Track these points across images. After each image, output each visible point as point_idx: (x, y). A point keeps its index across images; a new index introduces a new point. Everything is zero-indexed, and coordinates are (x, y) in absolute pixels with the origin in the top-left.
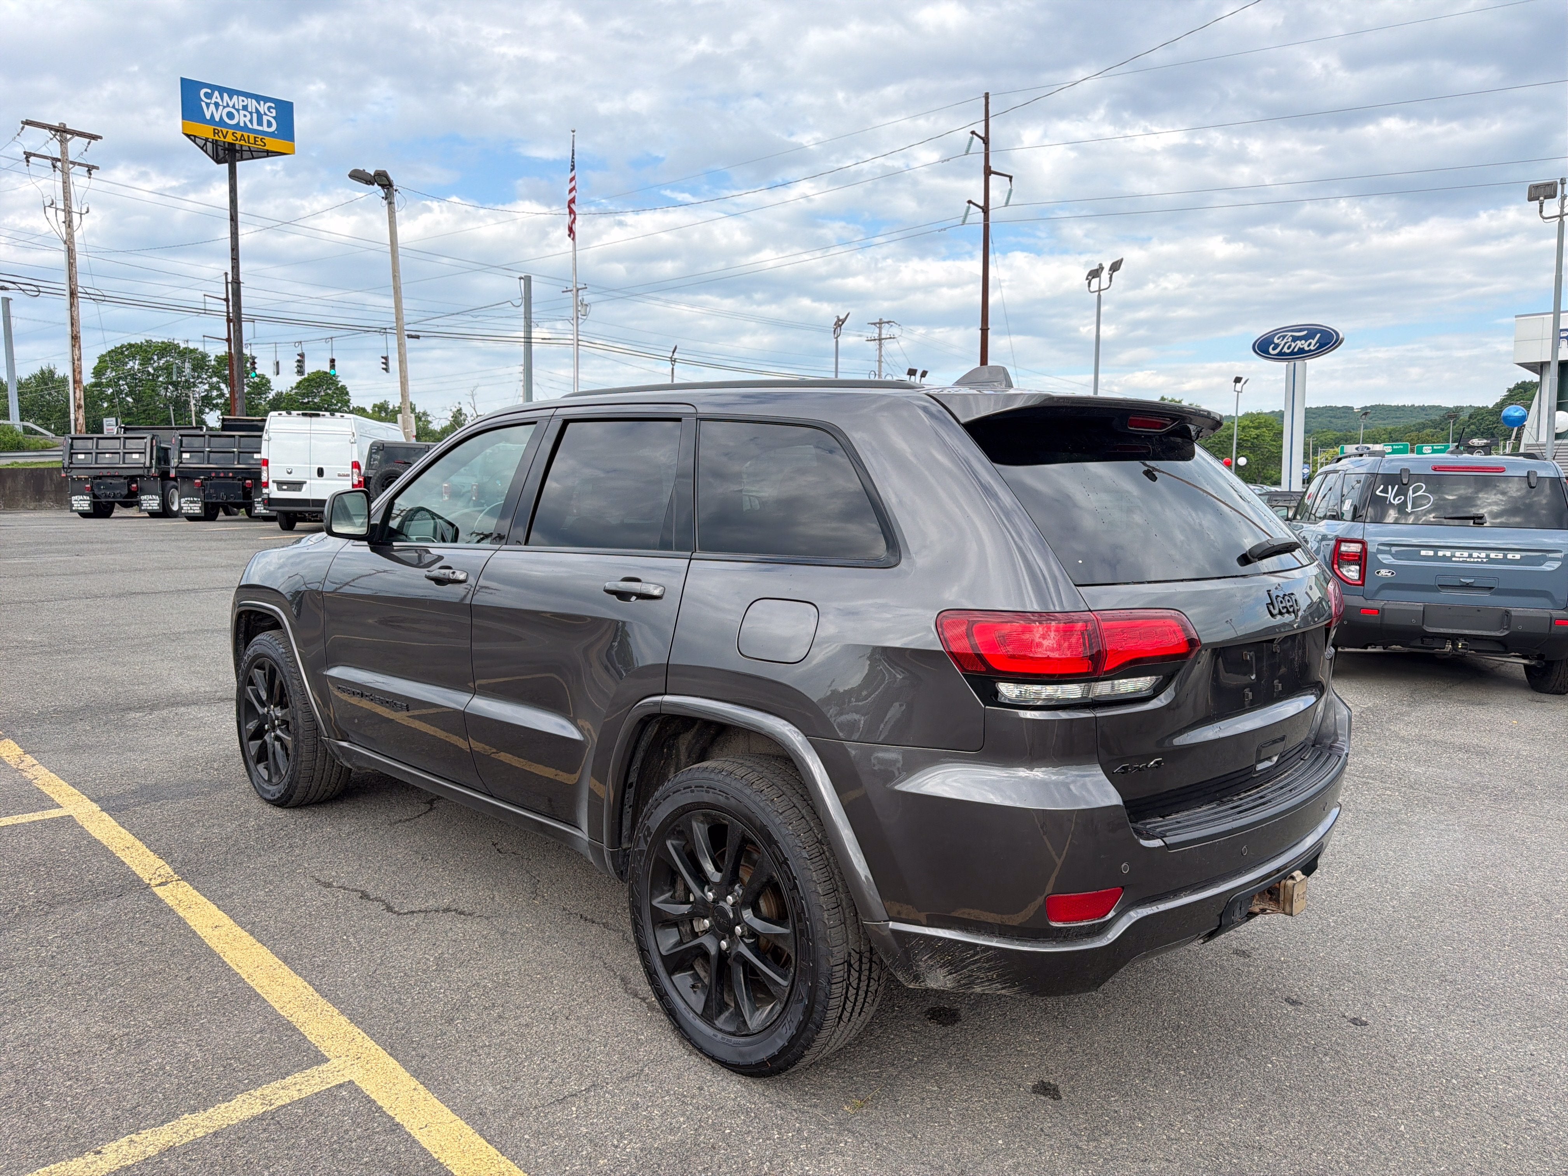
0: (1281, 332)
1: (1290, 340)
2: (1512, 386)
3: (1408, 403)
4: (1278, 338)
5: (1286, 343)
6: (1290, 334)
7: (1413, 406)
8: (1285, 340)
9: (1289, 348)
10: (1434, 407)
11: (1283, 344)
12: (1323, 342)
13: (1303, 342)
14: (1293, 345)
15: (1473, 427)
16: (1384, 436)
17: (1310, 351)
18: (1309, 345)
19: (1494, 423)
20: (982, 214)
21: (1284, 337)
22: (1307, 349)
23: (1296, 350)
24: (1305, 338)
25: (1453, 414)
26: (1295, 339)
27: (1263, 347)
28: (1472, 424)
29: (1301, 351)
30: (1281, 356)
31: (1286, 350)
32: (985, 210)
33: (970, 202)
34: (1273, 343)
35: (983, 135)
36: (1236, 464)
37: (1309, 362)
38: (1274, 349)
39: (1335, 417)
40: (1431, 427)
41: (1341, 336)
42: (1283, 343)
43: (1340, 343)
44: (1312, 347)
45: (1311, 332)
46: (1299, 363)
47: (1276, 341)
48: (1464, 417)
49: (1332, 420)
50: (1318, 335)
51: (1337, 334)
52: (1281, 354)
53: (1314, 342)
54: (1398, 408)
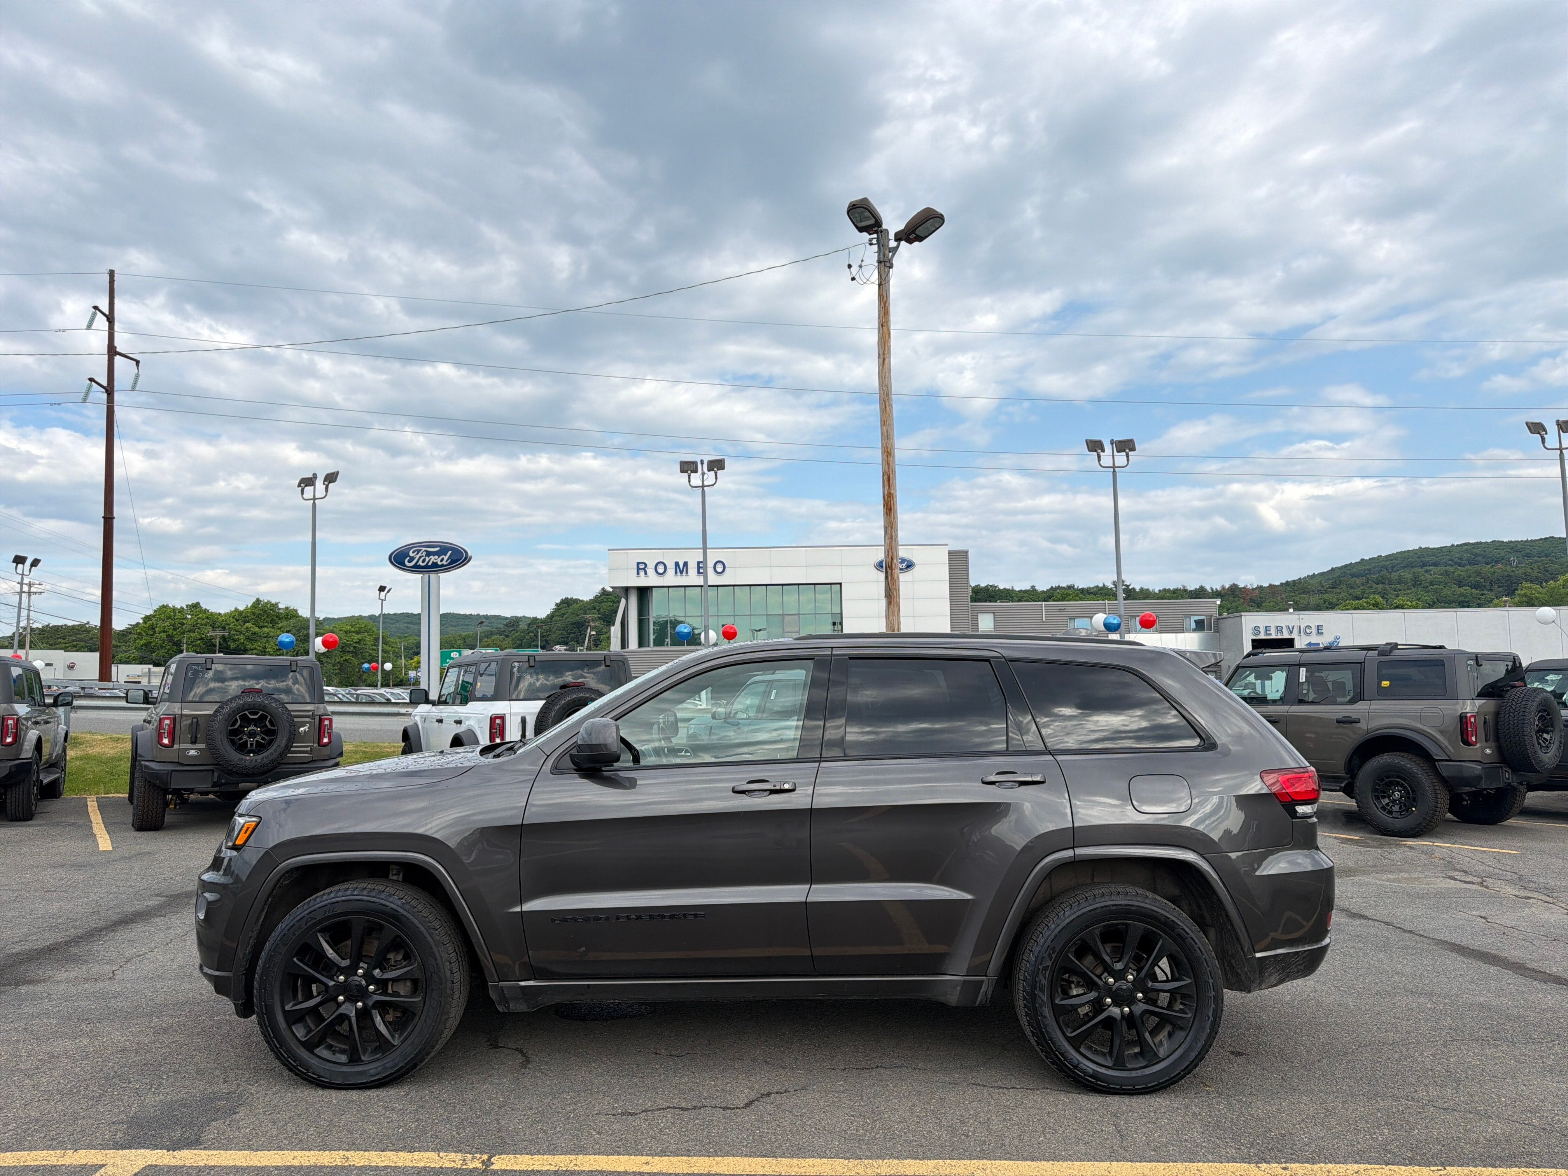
0: (417, 546)
1: (424, 554)
2: (558, 601)
3: (474, 613)
4: (413, 552)
5: (420, 557)
6: (424, 549)
7: (478, 615)
8: (420, 555)
9: (423, 561)
10: (495, 616)
11: (418, 558)
12: (455, 558)
13: (436, 557)
14: (427, 559)
15: (531, 634)
16: (459, 642)
17: (443, 565)
18: (442, 560)
19: (547, 631)
20: (105, 396)
21: (419, 551)
22: (440, 563)
23: (430, 564)
24: (438, 554)
25: (514, 622)
26: (429, 554)
27: (399, 559)
28: (531, 632)
29: (435, 565)
30: (416, 569)
31: (420, 563)
32: (110, 390)
33: (91, 380)
34: (409, 556)
35: (107, 313)
36: (383, 669)
37: (442, 576)
38: (409, 562)
39: (411, 623)
40: (496, 634)
41: (470, 554)
42: (418, 556)
43: (469, 561)
44: (444, 563)
45: (444, 548)
46: (433, 576)
47: (411, 554)
48: (523, 626)
49: (410, 626)
50: (450, 552)
51: (466, 552)
52: (416, 566)
53: (446, 558)
54: (466, 617)
